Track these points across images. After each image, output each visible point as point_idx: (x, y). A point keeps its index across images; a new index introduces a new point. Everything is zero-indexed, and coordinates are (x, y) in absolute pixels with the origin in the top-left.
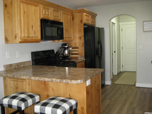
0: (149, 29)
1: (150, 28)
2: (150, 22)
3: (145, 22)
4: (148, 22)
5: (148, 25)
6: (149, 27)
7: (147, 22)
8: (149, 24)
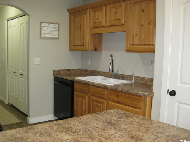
0: (49, 35)
1: (50, 33)
2: (50, 24)
3: (44, 24)
4: (48, 24)
5: (47, 29)
6: (48, 32)
7: (46, 24)
8: (49, 27)
